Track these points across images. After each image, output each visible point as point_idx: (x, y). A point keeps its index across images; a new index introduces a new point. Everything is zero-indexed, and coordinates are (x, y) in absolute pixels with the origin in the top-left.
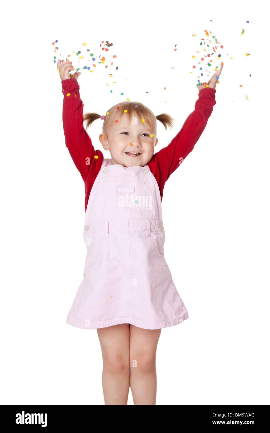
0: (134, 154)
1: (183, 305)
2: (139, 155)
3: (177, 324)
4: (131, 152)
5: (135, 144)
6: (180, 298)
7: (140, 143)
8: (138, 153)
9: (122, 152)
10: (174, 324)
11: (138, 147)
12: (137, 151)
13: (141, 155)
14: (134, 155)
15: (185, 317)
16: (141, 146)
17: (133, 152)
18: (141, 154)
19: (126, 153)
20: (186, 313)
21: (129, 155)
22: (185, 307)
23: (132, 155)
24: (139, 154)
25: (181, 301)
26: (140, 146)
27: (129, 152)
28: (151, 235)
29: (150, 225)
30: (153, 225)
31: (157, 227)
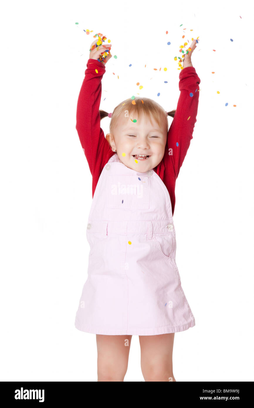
0: (142, 157)
1: (190, 311)
2: (147, 158)
3: (181, 331)
4: (139, 154)
5: (143, 146)
6: (188, 303)
7: (148, 145)
8: (146, 156)
9: (129, 154)
10: (178, 330)
11: (146, 149)
12: (145, 153)
13: (150, 158)
14: (142, 159)
15: (192, 324)
16: (150, 148)
17: (140, 154)
18: (150, 156)
19: (134, 156)
20: (193, 319)
21: (137, 158)
22: (192, 314)
23: (140, 159)
24: (148, 156)
25: (189, 307)
26: (147, 148)
27: (136, 155)
28: (154, 238)
29: (152, 227)
30: (156, 227)
31: (163, 229)
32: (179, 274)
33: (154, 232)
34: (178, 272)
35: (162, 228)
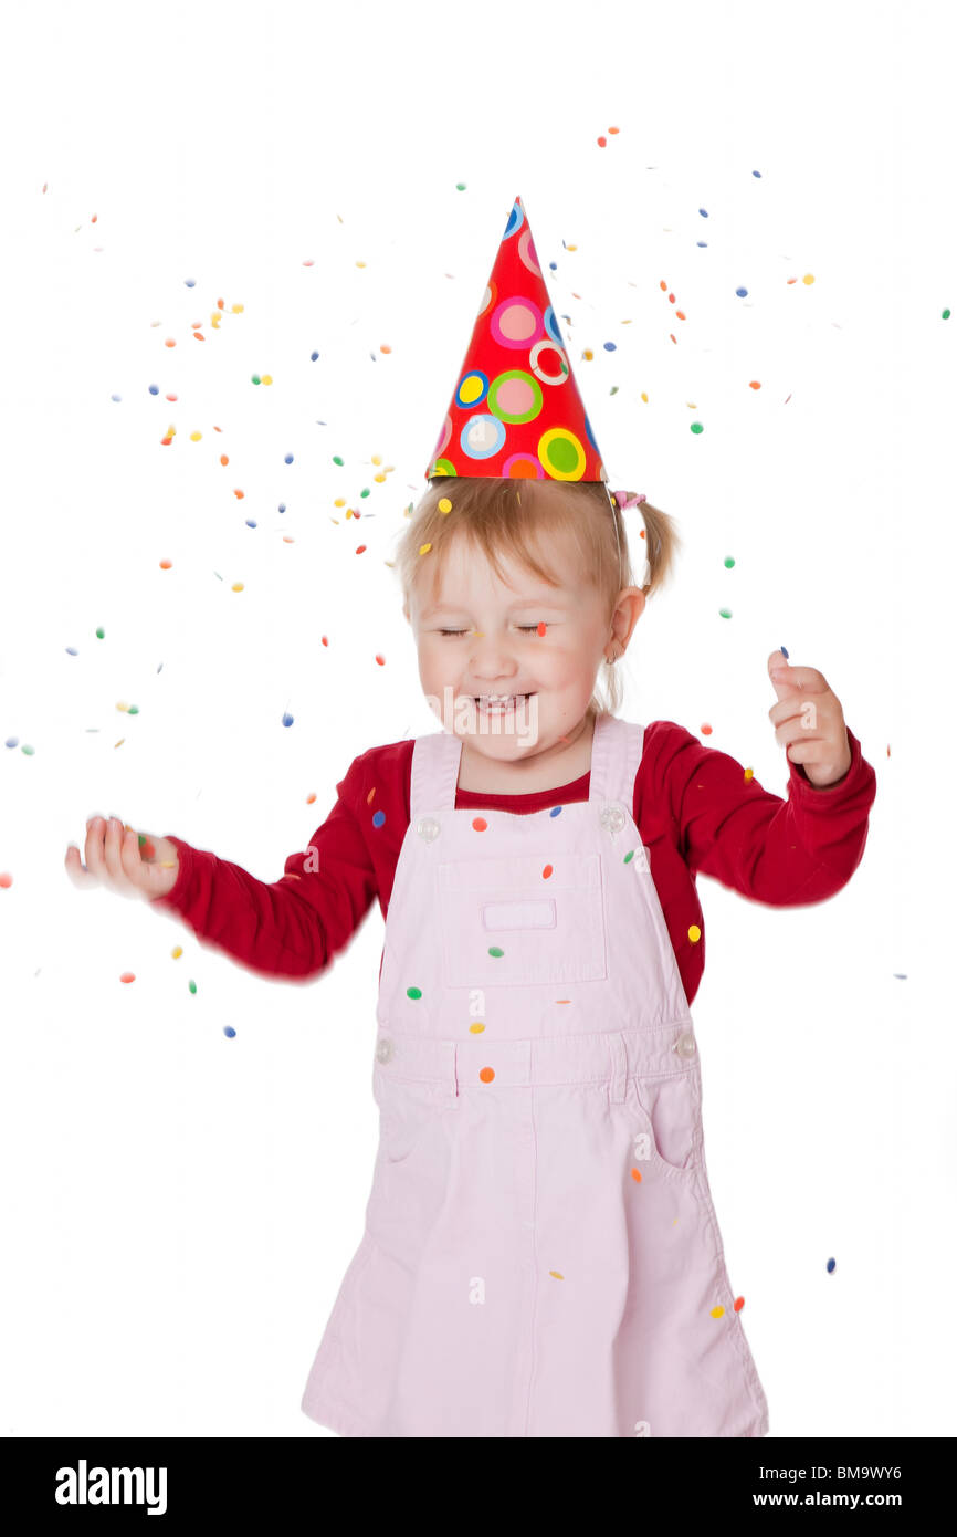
28: (632, 1098)
29: (624, 1058)
30: (639, 1054)
31: (661, 1056)
32: (719, 1234)
33: (631, 1075)
34: (717, 1224)
35: (658, 1054)
